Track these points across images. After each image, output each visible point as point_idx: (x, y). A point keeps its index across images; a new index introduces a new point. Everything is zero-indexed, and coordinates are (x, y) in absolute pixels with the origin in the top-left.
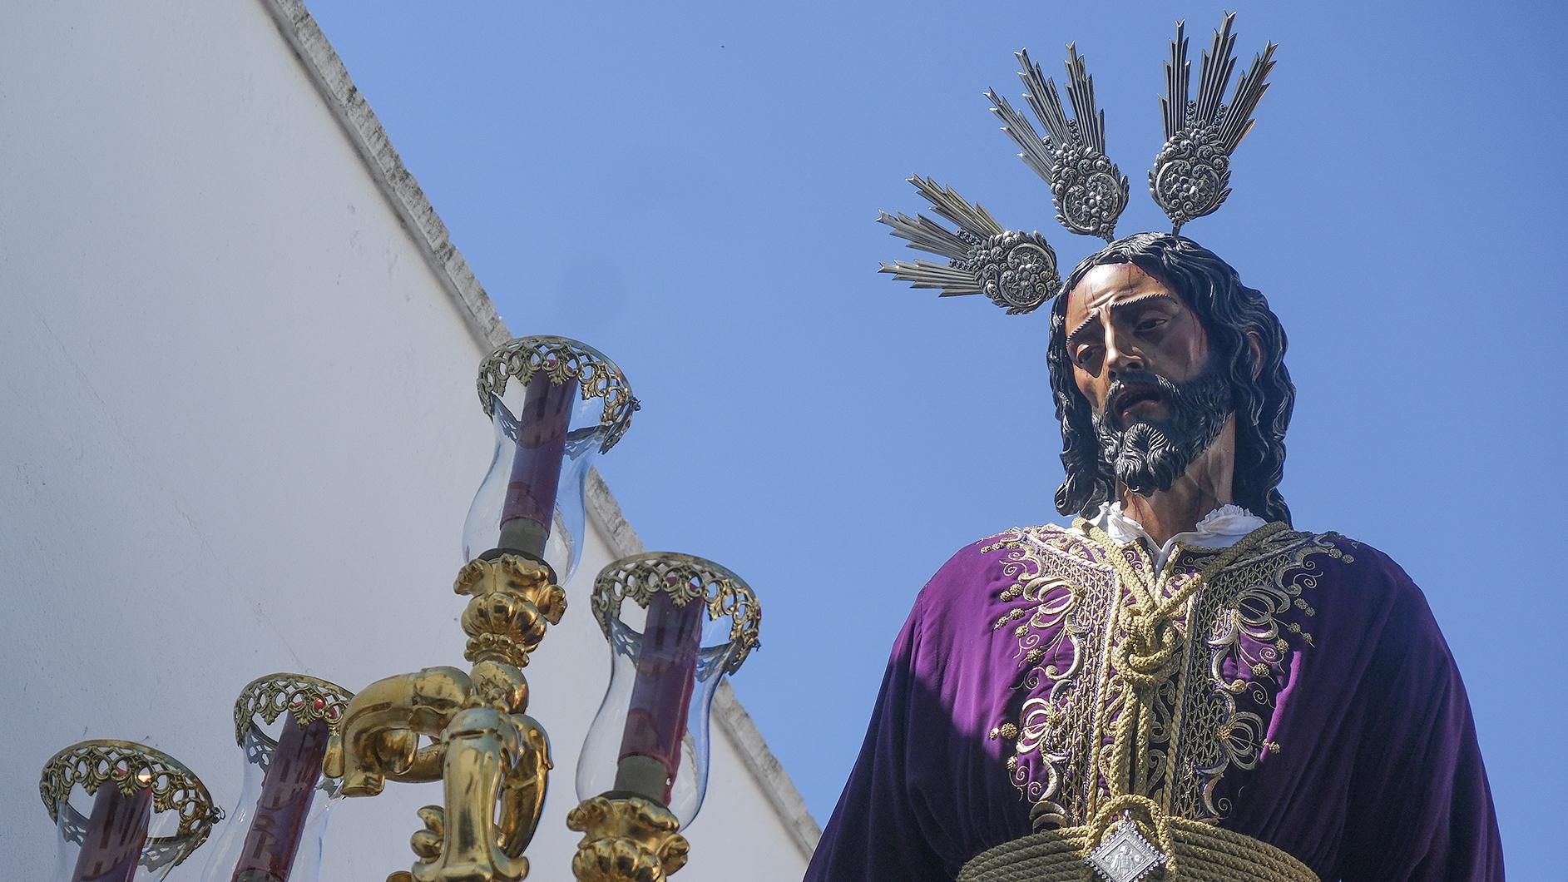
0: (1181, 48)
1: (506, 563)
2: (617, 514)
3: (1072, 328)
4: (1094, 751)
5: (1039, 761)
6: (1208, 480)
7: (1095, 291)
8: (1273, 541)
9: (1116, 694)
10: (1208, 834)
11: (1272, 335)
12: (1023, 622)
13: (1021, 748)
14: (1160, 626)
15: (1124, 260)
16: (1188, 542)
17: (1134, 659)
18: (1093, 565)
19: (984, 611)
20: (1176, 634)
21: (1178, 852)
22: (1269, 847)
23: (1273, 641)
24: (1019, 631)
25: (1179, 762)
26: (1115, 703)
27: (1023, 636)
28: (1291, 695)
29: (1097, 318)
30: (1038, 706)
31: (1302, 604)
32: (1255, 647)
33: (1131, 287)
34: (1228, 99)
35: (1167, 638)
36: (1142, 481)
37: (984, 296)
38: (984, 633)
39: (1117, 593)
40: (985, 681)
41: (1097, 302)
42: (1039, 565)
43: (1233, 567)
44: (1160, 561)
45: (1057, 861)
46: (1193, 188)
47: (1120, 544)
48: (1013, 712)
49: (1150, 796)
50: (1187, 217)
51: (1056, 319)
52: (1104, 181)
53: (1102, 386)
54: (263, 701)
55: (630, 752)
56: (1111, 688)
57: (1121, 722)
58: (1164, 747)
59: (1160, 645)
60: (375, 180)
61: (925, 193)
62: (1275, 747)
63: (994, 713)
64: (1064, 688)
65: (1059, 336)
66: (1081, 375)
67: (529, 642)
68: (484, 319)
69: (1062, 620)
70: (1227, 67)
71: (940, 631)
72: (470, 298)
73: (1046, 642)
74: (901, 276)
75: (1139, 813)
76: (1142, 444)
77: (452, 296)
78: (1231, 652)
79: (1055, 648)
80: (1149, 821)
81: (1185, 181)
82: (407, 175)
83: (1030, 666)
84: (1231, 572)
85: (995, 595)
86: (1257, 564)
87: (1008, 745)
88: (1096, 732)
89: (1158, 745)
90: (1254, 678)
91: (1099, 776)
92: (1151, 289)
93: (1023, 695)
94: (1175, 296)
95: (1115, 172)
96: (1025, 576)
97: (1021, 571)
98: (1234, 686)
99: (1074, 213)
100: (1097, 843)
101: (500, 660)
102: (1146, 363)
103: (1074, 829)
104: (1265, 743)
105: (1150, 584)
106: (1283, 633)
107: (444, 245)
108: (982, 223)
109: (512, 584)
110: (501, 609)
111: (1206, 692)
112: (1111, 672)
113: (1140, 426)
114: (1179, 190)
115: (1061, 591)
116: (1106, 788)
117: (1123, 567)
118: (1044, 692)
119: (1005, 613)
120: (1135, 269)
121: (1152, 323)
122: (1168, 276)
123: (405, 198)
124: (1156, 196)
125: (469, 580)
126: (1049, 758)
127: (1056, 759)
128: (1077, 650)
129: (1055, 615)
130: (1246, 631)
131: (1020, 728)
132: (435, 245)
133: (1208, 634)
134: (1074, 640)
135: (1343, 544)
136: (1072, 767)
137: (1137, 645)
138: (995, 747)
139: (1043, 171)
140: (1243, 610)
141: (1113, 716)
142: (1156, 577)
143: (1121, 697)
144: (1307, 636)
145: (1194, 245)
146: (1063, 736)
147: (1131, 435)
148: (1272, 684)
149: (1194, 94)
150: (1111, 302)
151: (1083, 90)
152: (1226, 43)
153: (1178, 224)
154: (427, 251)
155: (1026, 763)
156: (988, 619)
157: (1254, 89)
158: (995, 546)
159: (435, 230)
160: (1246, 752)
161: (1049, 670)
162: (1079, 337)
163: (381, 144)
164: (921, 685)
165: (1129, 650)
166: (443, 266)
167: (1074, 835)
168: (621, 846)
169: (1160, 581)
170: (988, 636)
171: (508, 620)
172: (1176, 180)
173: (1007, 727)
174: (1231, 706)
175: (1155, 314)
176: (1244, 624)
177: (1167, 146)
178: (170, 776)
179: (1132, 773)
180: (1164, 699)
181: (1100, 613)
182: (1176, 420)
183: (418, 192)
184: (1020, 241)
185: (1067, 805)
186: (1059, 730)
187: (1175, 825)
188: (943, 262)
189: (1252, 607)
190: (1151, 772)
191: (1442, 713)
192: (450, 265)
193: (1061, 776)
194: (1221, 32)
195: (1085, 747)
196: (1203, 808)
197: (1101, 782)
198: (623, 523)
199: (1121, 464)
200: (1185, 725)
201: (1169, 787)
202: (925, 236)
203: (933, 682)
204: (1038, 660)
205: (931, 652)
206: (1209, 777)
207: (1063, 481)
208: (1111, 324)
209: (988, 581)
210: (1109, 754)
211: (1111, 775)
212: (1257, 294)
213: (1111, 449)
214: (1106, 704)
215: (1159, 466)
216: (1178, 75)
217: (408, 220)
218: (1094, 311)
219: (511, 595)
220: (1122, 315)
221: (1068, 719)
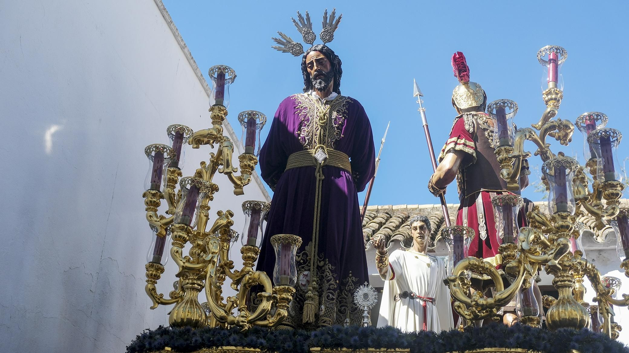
0: (326, 13)
1: (219, 107)
2: (197, 66)
3: (308, 62)
4: (314, 136)
5: (305, 138)
6: (330, 88)
7: (312, 56)
8: (340, 98)
9: (317, 127)
10: (332, 151)
11: (340, 63)
12: (300, 113)
13: (301, 135)
14: (324, 115)
15: (317, 50)
16: (326, 99)
17: (321, 121)
18: (311, 103)
19: (293, 111)
20: (327, 117)
21: (328, 154)
22: (342, 152)
23: (342, 118)
24: (300, 115)
25: (328, 139)
26: (317, 128)
27: (301, 116)
28: (345, 127)
29: (312, 61)
30: (304, 128)
31: (346, 111)
32: (339, 119)
33: (318, 56)
34: (334, 23)
35: (326, 117)
36: (320, 90)
37: (290, 53)
38: (293, 114)
39: (316, 108)
40: (294, 123)
41: (312, 58)
42: (302, 102)
43: (334, 104)
44: (323, 102)
45: (308, 155)
46: (327, 38)
47: (315, 99)
48: (299, 129)
49: (323, 145)
50: (326, 42)
51: (304, 60)
52: (312, 35)
53: (313, 73)
54: (174, 129)
55: (247, 145)
56: (316, 126)
57: (318, 132)
58: (325, 136)
59: (325, 119)
60: (159, 10)
61: (280, 35)
62: (343, 136)
63: (296, 129)
64: (308, 125)
65: (304, 63)
66: (309, 70)
67: (222, 121)
68: (177, 34)
69: (307, 113)
70: (334, 17)
71: (285, 113)
72: (175, 30)
73: (305, 117)
74: (275, 48)
75: (323, 148)
76: (320, 83)
77: (171, 29)
78: (335, 119)
79: (307, 118)
80: (324, 149)
81: (326, 36)
82: (165, 9)
83: (302, 121)
84: (334, 105)
85: (295, 108)
86: (338, 103)
87: (299, 135)
88: (314, 133)
89: (324, 136)
90: (340, 124)
91: (315, 141)
92: (322, 56)
93: (301, 126)
94: (325, 57)
95: (314, 33)
96: (299, 104)
97: (299, 103)
98: (336, 126)
99: (306, 40)
100: (315, 153)
101: (218, 124)
102: (321, 69)
103: (311, 150)
104: (341, 135)
105: (321, 107)
106: (343, 116)
107: (171, 21)
108: (290, 41)
109: (219, 111)
110: (218, 115)
111: (332, 127)
112: (316, 123)
113: (320, 80)
114: (325, 38)
115: (306, 108)
116: (316, 143)
117: (316, 103)
118: (305, 126)
119: (297, 111)
120: (319, 52)
121: (322, 62)
122: (324, 54)
123: (165, 13)
124: (321, 38)
125: (212, 109)
126: (306, 138)
127: (308, 138)
128: (310, 119)
129: (306, 112)
130: (337, 116)
131: (301, 132)
132: (169, 21)
133: (332, 116)
134: (310, 117)
135: (351, 99)
136: (310, 139)
137: (321, 119)
138: (297, 135)
139: (301, 32)
140: (337, 112)
141: (317, 131)
142: (322, 105)
143: (318, 127)
144: (347, 116)
145: (328, 48)
146: (309, 134)
147: (318, 81)
148: (342, 125)
149: (328, 21)
150: (315, 58)
151: (308, 19)
152: (334, 13)
153: (325, 43)
154: (168, 22)
155: (302, 138)
156: (294, 112)
157: (338, 21)
158: (293, 98)
159: (169, 19)
160: (338, 137)
161: (306, 122)
162: (309, 64)
163: (161, 3)
164: (282, 123)
165: (320, 120)
166: (171, 25)
167: (311, 151)
168: (249, 163)
169: (323, 106)
170: (294, 115)
171: (219, 117)
172: (325, 36)
173: (299, 132)
174: (336, 129)
175: (322, 61)
176: (337, 114)
177: (323, 30)
178: (169, 150)
179: (320, 140)
180: (325, 128)
181: (313, 112)
182: (326, 79)
183: (167, 12)
184: (296, 44)
185: (309, 146)
186: (308, 133)
187: (327, 150)
188: (283, 47)
189: (338, 112)
190: (323, 140)
191: (368, 129)
192: (172, 24)
193: (308, 141)
194: (333, 11)
195: (312, 136)
196: (332, 146)
197: (315, 142)
198: (198, 68)
199: (316, 86)
200: (329, 132)
201: (326, 143)
202: (279, 42)
203: (284, 122)
204: (304, 120)
205: (283, 117)
206: (333, 141)
207: (305, 87)
208: (315, 62)
209: (293, 105)
210: (317, 137)
211: (317, 141)
212: (337, 56)
213: (314, 83)
214: (316, 128)
215: (323, 87)
216: (325, 18)
217: (165, 17)
218: (312, 60)
219: (219, 113)
220: (317, 61)
221: (309, 131)
